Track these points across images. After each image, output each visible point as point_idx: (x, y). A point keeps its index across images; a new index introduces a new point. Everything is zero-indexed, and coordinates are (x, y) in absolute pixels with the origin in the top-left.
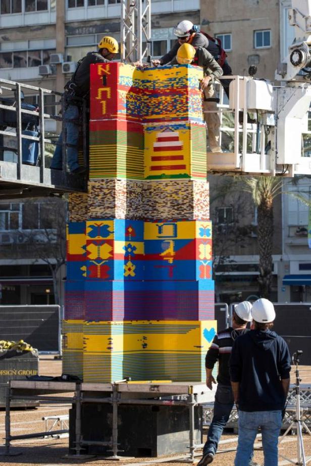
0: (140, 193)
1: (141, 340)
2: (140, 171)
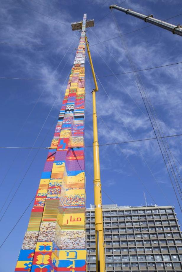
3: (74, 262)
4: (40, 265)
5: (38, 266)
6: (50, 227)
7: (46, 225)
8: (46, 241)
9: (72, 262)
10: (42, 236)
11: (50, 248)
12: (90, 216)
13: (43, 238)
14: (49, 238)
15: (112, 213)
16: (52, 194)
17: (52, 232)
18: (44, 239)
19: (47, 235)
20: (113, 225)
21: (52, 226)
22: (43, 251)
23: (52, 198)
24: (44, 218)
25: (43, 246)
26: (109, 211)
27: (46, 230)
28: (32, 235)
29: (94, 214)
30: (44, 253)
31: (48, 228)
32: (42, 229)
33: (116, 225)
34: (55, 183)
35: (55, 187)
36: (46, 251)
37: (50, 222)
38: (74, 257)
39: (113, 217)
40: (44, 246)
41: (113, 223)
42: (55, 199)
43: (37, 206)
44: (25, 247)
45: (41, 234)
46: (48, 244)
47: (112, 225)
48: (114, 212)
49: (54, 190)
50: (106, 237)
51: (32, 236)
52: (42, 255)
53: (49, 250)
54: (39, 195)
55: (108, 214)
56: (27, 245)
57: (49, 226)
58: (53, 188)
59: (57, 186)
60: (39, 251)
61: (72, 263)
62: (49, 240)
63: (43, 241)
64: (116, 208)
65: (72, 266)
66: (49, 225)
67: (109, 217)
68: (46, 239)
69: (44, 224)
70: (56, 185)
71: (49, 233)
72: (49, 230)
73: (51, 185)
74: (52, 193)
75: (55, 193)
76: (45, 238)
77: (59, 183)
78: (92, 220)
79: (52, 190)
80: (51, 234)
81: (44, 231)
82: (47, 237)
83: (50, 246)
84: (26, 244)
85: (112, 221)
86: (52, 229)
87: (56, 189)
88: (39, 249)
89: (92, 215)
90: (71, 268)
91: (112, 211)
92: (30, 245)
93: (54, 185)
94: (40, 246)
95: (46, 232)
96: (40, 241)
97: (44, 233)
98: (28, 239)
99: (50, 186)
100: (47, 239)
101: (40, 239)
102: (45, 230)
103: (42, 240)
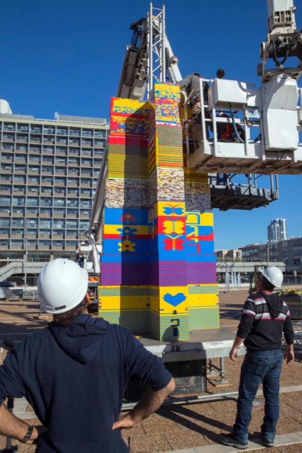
0: (144, 189)
1: (144, 300)
2: (145, 173)
3: (196, 229)
4: (170, 234)
5: (167, 237)
6: (174, 178)
7: (167, 174)
8: (172, 200)
9: (194, 228)
10: (163, 192)
11: (182, 211)
12: (56, 135)
13: (166, 195)
14: (176, 196)
15: (97, 133)
16: (164, 115)
17: (179, 186)
18: (169, 198)
19: (172, 191)
20: (96, 154)
21: (178, 176)
22: (171, 215)
23: (167, 124)
24: (160, 161)
25: (169, 208)
26: (91, 130)
27: (168, 183)
28: (119, 185)
29: (62, 131)
30: (173, 219)
31: (172, 178)
32: (161, 180)
33: (100, 154)
34: (167, 92)
35: (169, 102)
36: (176, 215)
37: (174, 169)
38: (196, 222)
39: (97, 140)
40: (171, 207)
41: (96, 150)
42: (174, 126)
43: (116, 132)
44: (112, 203)
45: (161, 188)
46: (177, 205)
47: (94, 154)
48: (99, 133)
49: (167, 108)
50: (82, 172)
51: (119, 187)
52: (171, 220)
53: (180, 214)
54: (116, 111)
55: (88, 133)
56: (113, 201)
57: (173, 176)
58: (165, 104)
59: (172, 100)
60: (164, 215)
61: (193, 230)
62: (177, 199)
63: (167, 199)
64: (104, 125)
65: (194, 234)
66: (172, 174)
67: (91, 140)
68: (170, 197)
69: (163, 172)
70: (169, 97)
71: (174, 188)
72: (173, 183)
73: (160, 96)
74: (165, 112)
75: (170, 114)
76: (169, 195)
77: (175, 94)
78: (58, 141)
79: (163, 106)
80: (178, 190)
81: (166, 184)
82: (172, 195)
83: (181, 209)
84: (112, 199)
85: (95, 147)
86: (179, 181)
87: (171, 105)
88: (164, 212)
89: (58, 133)
90: (193, 236)
91: (97, 130)
92: (119, 201)
93: (166, 97)
94: (164, 208)
95: (169, 186)
96: (161, 199)
97: (166, 186)
98: (114, 191)
99: (158, 97)
100: (174, 197)
101: (162, 196)
102: (166, 181)
103: (165, 198)
